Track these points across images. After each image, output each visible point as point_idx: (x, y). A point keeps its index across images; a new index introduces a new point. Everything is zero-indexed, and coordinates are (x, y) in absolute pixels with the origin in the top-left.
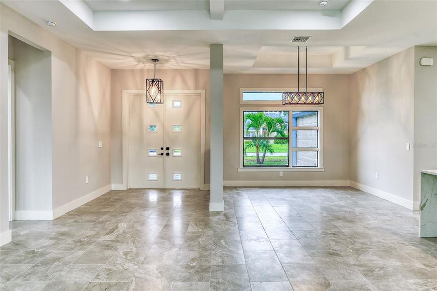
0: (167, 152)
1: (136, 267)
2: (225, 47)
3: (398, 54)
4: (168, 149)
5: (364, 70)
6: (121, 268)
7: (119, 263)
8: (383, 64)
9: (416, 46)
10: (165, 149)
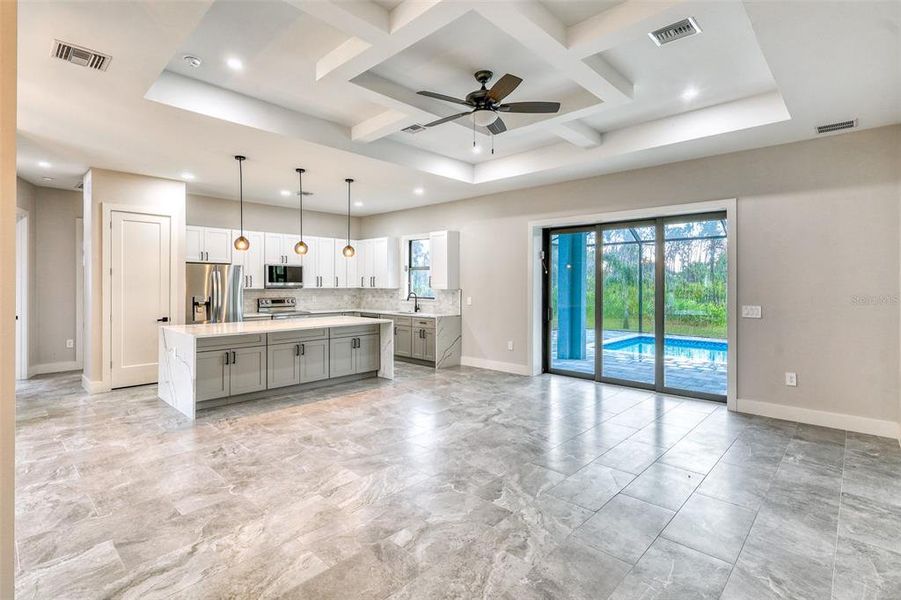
1: (523, 511)
6: (546, 519)
7: (544, 530)
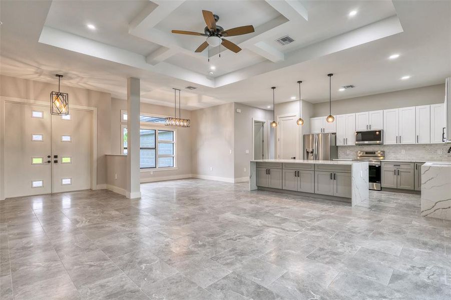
0: (55, 159)
2: (141, 82)
3: (225, 104)
4: (56, 157)
5: (202, 110)
8: (215, 108)
9: (235, 103)
10: (53, 156)
